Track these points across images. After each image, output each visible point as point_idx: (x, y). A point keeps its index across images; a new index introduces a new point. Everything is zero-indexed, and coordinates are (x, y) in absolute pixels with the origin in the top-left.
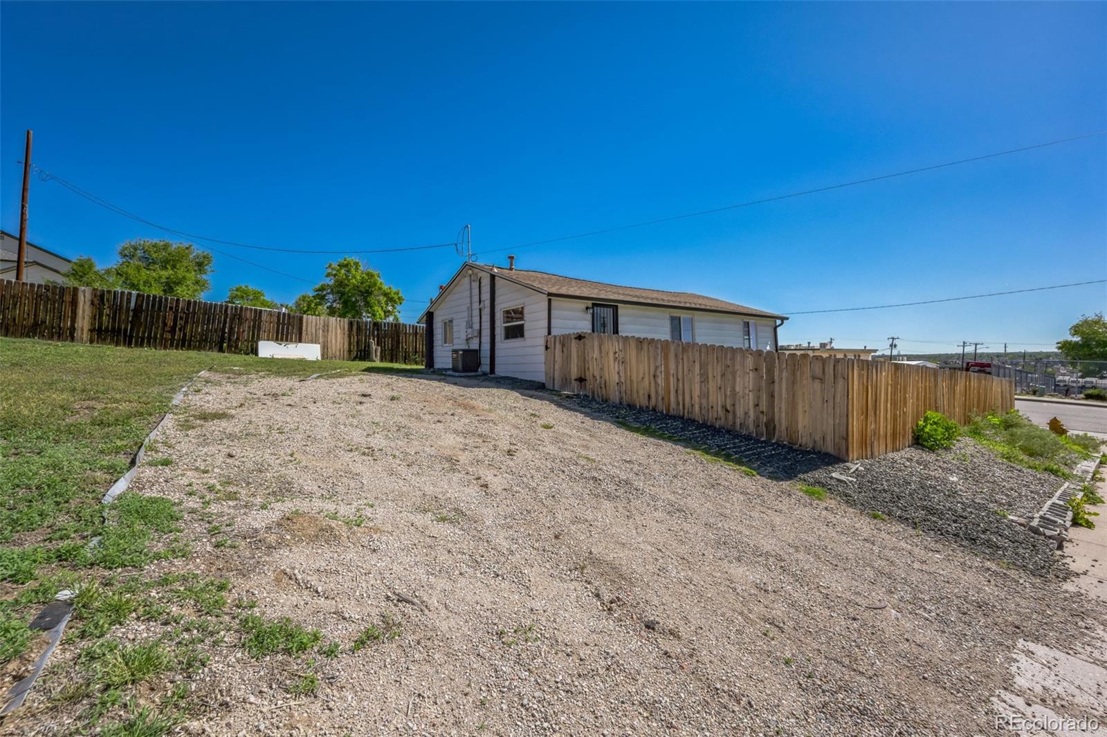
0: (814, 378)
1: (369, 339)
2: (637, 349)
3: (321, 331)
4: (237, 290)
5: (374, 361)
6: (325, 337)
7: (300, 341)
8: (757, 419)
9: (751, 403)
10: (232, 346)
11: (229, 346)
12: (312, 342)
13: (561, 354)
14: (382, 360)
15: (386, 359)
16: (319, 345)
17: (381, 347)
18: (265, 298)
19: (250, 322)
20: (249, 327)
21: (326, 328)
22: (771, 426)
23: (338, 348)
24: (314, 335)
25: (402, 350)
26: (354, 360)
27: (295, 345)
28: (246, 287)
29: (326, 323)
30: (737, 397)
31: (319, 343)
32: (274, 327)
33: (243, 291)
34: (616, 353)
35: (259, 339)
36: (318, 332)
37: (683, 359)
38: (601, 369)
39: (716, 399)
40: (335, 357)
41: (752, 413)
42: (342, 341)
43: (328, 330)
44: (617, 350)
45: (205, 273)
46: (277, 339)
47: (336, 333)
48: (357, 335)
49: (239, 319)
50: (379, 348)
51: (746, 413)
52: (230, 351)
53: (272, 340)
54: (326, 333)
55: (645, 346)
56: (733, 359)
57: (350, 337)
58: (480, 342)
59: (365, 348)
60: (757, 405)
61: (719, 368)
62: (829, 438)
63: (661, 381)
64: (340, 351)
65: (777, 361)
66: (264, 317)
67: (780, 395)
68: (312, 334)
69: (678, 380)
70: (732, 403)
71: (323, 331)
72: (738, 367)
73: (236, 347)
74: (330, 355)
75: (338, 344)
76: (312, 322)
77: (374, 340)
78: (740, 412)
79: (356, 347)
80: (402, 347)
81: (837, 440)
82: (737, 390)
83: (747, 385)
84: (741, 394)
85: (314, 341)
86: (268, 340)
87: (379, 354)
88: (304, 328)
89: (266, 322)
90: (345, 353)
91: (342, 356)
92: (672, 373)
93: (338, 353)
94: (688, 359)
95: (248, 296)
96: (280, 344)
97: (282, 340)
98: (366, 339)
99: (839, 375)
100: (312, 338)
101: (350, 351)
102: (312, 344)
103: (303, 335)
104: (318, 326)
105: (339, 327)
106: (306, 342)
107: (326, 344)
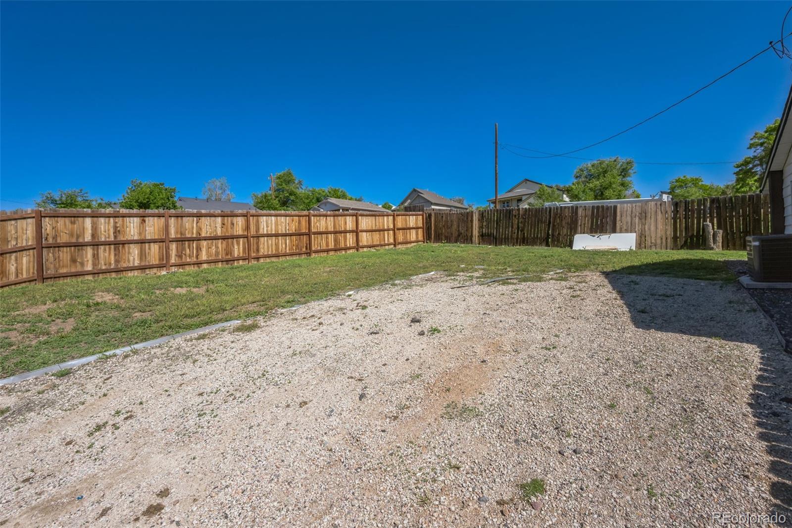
1: (705, 221)
3: (637, 218)
4: (677, 181)
5: (712, 249)
6: (643, 224)
7: (614, 231)
10: (555, 241)
11: (553, 241)
12: (627, 231)
14: (726, 245)
15: (734, 245)
16: (634, 234)
17: (725, 230)
18: (703, 183)
21: (644, 214)
23: (659, 235)
24: (629, 224)
26: (682, 248)
27: (609, 236)
28: (684, 177)
29: (644, 210)
31: (635, 232)
32: (588, 220)
33: (683, 181)
35: (576, 233)
36: (634, 221)
40: (655, 245)
42: (664, 228)
43: (646, 217)
45: (629, 176)
46: (591, 232)
47: (656, 220)
48: (685, 218)
49: (559, 217)
50: (721, 231)
52: (554, 246)
53: (587, 233)
54: (643, 220)
57: (676, 223)
59: (698, 232)
64: (662, 239)
66: (580, 212)
68: (627, 223)
71: (640, 219)
73: (558, 241)
74: (648, 243)
75: (659, 231)
76: (627, 211)
77: (712, 222)
79: (684, 234)
85: (629, 230)
86: (584, 233)
87: (720, 239)
88: (618, 218)
89: (582, 216)
90: (669, 240)
91: (664, 244)
93: (659, 241)
95: (686, 184)
96: (594, 236)
97: (595, 232)
98: (698, 223)
100: (628, 227)
101: (675, 238)
102: (628, 233)
103: (617, 225)
104: (633, 214)
105: (660, 212)
106: (621, 232)
107: (643, 233)
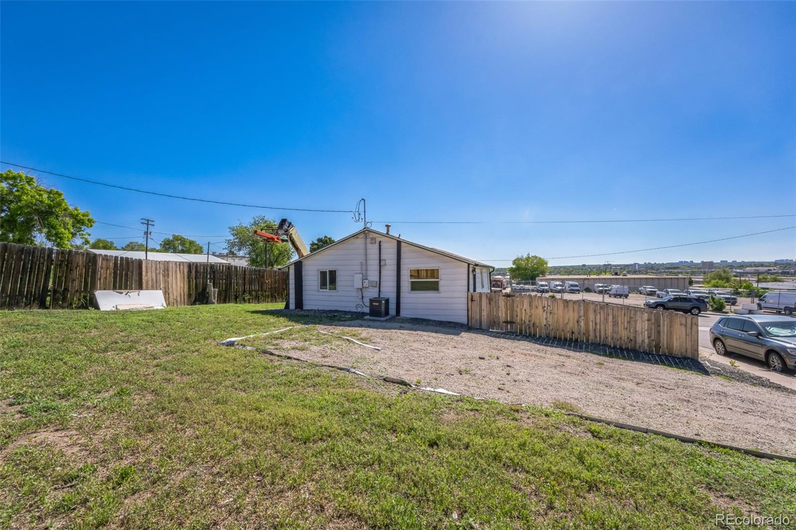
0: (681, 324)
1: (207, 282)
2: (564, 306)
3: (161, 275)
5: (215, 303)
6: (166, 282)
7: (140, 287)
8: (649, 344)
9: (646, 336)
10: (58, 300)
11: (55, 301)
12: (153, 288)
13: (488, 306)
16: (161, 291)
17: (218, 289)
19: (82, 269)
20: (81, 275)
21: (166, 272)
22: (658, 347)
23: (179, 292)
24: (155, 281)
25: (234, 290)
26: (194, 303)
27: (137, 293)
29: (166, 267)
30: (638, 333)
31: (161, 289)
32: (110, 273)
34: (544, 307)
35: (94, 287)
36: (158, 277)
37: (600, 313)
38: (530, 316)
39: (624, 334)
40: (177, 302)
41: (647, 341)
42: (182, 285)
43: (168, 274)
44: (546, 305)
46: (114, 288)
48: (195, 278)
49: (67, 266)
50: (216, 290)
51: (643, 341)
52: (56, 306)
53: (110, 289)
54: (166, 278)
55: (571, 305)
56: (635, 314)
57: (189, 282)
58: (380, 291)
59: (203, 290)
60: (650, 337)
61: (626, 319)
62: (688, 351)
63: (582, 324)
64: (181, 296)
65: (661, 316)
66: (100, 262)
67: (664, 331)
68: (152, 280)
69: (596, 324)
70: (634, 336)
71: (164, 276)
72: (638, 318)
73: (65, 300)
74: (172, 300)
75: (178, 288)
76: (151, 267)
77: (211, 282)
78: (639, 340)
79: (194, 291)
80: (234, 288)
81: (693, 352)
82: (637, 329)
83: (643, 327)
84: (640, 331)
85: (155, 287)
86: (106, 289)
87: (216, 296)
88: (144, 273)
89: (102, 268)
90: (185, 297)
91: (183, 300)
92: (591, 319)
93: (179, 298)
94: (604, 313)
96: (121, 293)
97: (120, 288)
98: (203, 282)
99: (694, 324)
100: (153, 284)
101: (190, 295)
102: (154, 290)
103: (143, 281)
104: (158, 271)
105: (179, 272)
106: (147, 289)
107: (167, 290)
